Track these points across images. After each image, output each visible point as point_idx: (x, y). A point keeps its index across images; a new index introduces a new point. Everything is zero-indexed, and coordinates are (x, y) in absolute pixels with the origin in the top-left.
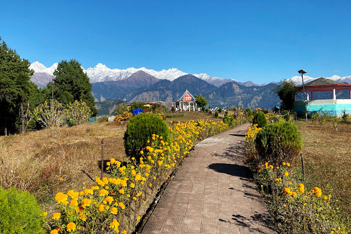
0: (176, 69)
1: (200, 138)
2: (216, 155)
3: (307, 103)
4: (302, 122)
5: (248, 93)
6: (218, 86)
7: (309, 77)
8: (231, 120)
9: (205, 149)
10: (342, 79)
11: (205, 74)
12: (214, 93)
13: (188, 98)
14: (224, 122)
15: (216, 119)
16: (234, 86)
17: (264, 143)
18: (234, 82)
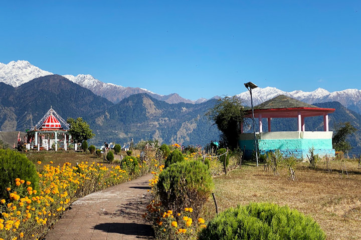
0: (26, 62)
1: (80, 192)
2: (106, 214)
3: (259, 137)
4: (250, 168)
5: (171, 115)
6: (114, 100)
7: (277, 90)
8: (135, 165)
9: (90, 207)
10: (331, 96)
11: (89, 76)
12: (107, 113)
13: (54, 124)
14: (122, 168)
15: (109, 165)
16: (146, 102)
17: (166, 188)
18: (147, 95)
